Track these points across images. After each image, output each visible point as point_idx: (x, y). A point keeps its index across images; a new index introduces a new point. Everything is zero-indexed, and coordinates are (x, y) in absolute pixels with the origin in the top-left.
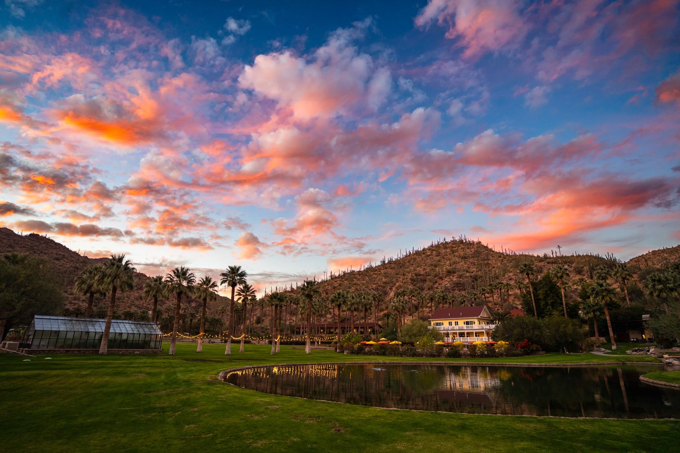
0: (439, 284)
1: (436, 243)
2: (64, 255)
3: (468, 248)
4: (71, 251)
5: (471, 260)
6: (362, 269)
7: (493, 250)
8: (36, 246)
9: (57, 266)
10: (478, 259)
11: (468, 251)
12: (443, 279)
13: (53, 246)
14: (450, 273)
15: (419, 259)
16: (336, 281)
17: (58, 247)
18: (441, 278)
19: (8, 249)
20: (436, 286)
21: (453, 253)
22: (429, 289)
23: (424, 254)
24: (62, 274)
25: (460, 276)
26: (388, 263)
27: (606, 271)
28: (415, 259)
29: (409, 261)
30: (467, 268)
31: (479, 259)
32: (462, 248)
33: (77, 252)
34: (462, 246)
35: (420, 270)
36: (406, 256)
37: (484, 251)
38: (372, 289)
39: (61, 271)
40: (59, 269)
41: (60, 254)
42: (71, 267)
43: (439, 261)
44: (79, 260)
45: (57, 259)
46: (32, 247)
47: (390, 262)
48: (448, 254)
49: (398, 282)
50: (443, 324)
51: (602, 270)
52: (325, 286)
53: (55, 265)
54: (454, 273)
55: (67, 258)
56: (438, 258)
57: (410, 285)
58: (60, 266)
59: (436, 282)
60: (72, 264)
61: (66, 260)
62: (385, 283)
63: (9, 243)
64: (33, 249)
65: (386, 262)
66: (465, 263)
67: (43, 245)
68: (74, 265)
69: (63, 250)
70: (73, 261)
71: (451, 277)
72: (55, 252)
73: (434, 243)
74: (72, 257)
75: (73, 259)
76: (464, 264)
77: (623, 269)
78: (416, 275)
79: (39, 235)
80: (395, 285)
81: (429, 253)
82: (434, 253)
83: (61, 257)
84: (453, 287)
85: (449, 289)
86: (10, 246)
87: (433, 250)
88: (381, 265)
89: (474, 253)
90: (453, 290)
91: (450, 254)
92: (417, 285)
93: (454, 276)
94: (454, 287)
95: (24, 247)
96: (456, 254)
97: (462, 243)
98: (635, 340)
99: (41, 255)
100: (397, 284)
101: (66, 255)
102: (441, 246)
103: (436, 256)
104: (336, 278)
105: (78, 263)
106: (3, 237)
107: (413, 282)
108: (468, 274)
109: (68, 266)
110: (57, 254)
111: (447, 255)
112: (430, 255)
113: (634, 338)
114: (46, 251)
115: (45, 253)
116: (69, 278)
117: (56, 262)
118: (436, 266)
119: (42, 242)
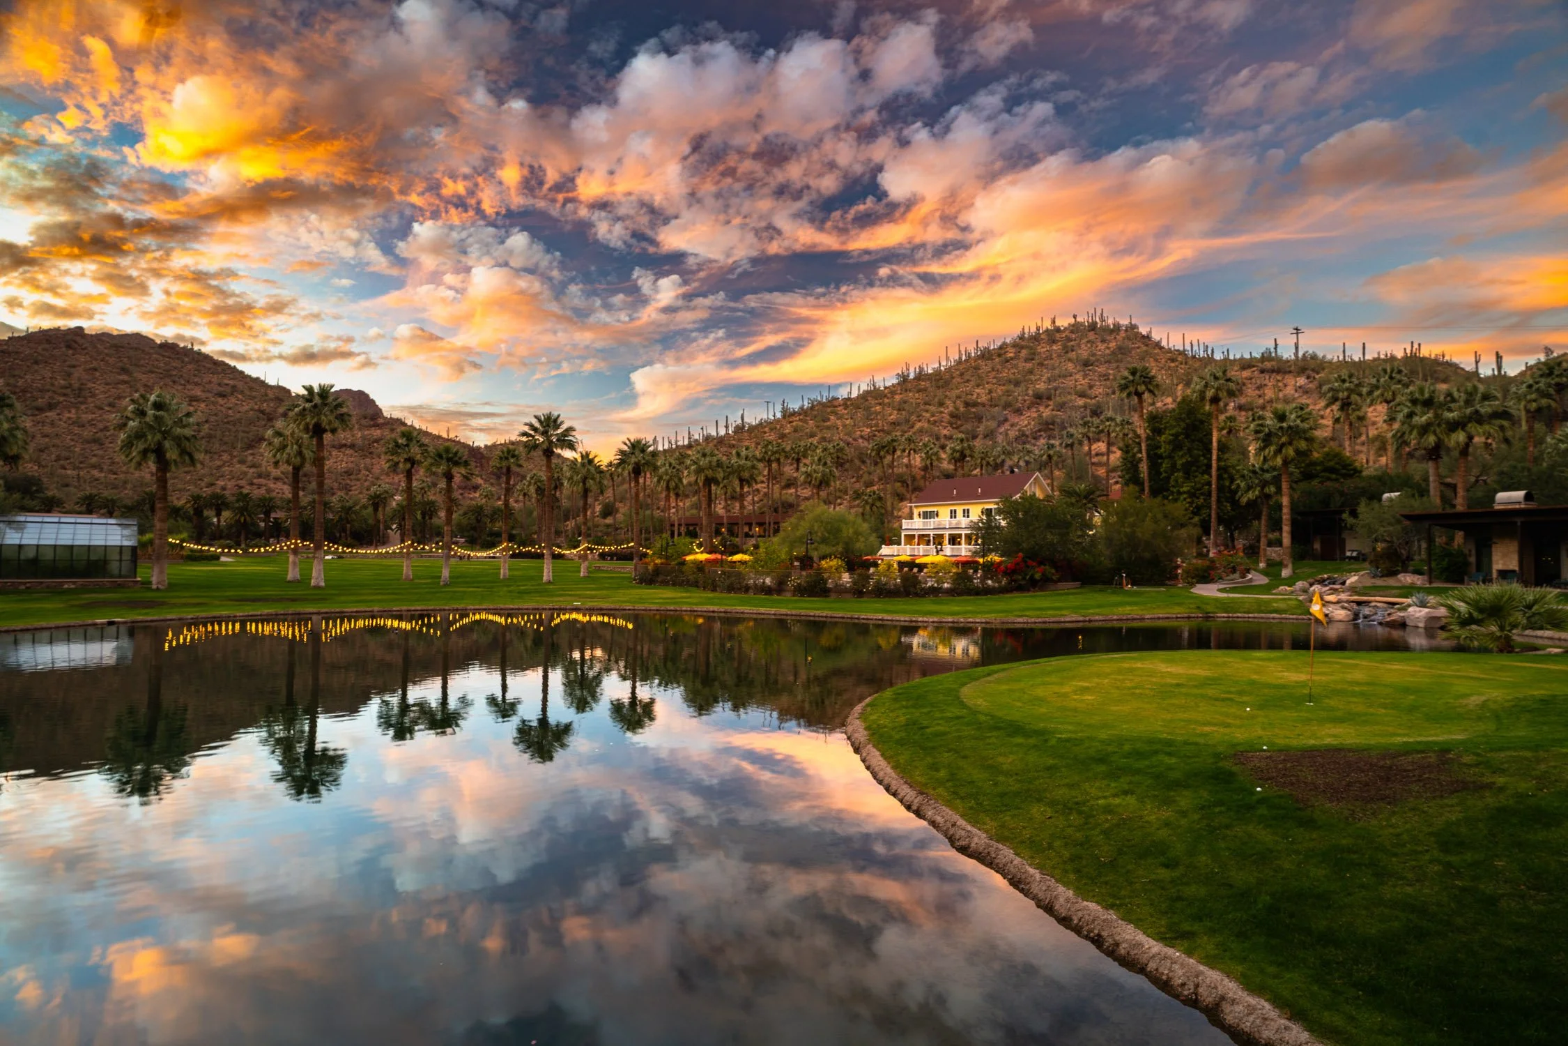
0: (1012, 425)
1: (1033, 330)
2: (234, 387)
3: (1103, 341)
4: (249, 377)
5: (1101, 369)
6: (854, 394)
7: (1164, 344)
8: (176, 368)
9: (223, 409)
10: (1118, 367)
11: (1102, 346)
12: (1021, 414)
13: (209, 369)
14: (1039, 398)
15: (985, 367)
16: (791, 422)
17: (220, 369)
18: (1018, 412)
19: (121, 377)
20: (1002, 430)
21: (1067, 352)
22: (985, 437)
23: (999, 355)
24: (234, 425)
25: (1061, 407)
26: (914, 379)
27: (1352, 386)
28: (977, 368)
29: (962, 374)
30: (1086, 387)
31: (1122, 365)
32: (1088, 342)
33: (263, 378)
34: (1091, 336)
35: (981, 394)
36: (959, 362)
37: (1138, 348)
38: (862, 437)
39: (232, 419)
40: (228, 416)
41: (227, 385)
42: (251, 410)
43: (1031, 372)
44: (266, 395)
45: (223, 396)
46: (168, 371)
47: (921, 376)
48: (1054, 355)
49: (920, 421)
50: (937, 515)
51: (1344, 381)
52: (765, 433)
53: (219, 408)
54: (1049, 398)
55: (242, 392)
56: (1029, 365)
57: (945, 427)
58: (230, 408)
59: (1006, 420)
60: (252, 404)
61: (240, 396)
62: (894, 423)
63: (120, 364)
64: (171, 376)
65: (912, 376)
66: (1085, 376)
67: (190, 367)
68: (256, 407)
69: (231, 376)
70: (255, 397)
71: (1042, 409)
72: (215, 379)
73: (1026, 331)
74: (251, 389)
75: (254, 394)
76: (1081, 378)
77: (1391, 378)
78: (967, 404)
79: (178, 346)
80: (912, 427)
81: (1012, 355)
82: (1024, 353)
83: (228, 390)
84: (1036, 432)
85: (1027, 436)
86: (124, 370)
87: (1022, 347)
88: (898, 384)
89: (1113, 353)
90: (1035, 438)
91: (1059, 356)
92: (962, 428)
93: (1047, 406)
94: (1040, 431)
95: (152, 372)
96: (1073, 355)
97: (1093, 330)
98: (1355, 554)
99: (189, 387)
100: (918, 425)
101: (240, 385)
102: (1042, 337)
103: (1026, 360)
104: (794, 414)
105: (265, 401)
106: (106, 351)
107: (953, 420)
108: (1081, 402)
109: (246, 408)
110: (219, 385)
111: (1052, 359)
112: (1012, 359)
113: (1353, 551)
114: (196, 380)
115: (196, 384)
116: (248, 433)
117: (220, 401)
118: (1017, 384)
119: (186, 359)
